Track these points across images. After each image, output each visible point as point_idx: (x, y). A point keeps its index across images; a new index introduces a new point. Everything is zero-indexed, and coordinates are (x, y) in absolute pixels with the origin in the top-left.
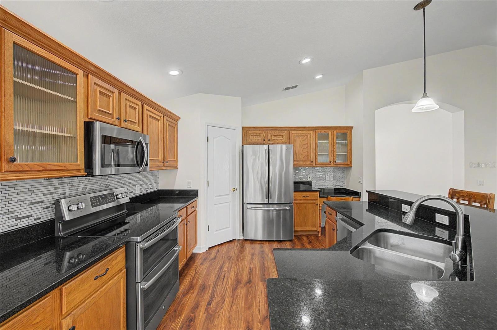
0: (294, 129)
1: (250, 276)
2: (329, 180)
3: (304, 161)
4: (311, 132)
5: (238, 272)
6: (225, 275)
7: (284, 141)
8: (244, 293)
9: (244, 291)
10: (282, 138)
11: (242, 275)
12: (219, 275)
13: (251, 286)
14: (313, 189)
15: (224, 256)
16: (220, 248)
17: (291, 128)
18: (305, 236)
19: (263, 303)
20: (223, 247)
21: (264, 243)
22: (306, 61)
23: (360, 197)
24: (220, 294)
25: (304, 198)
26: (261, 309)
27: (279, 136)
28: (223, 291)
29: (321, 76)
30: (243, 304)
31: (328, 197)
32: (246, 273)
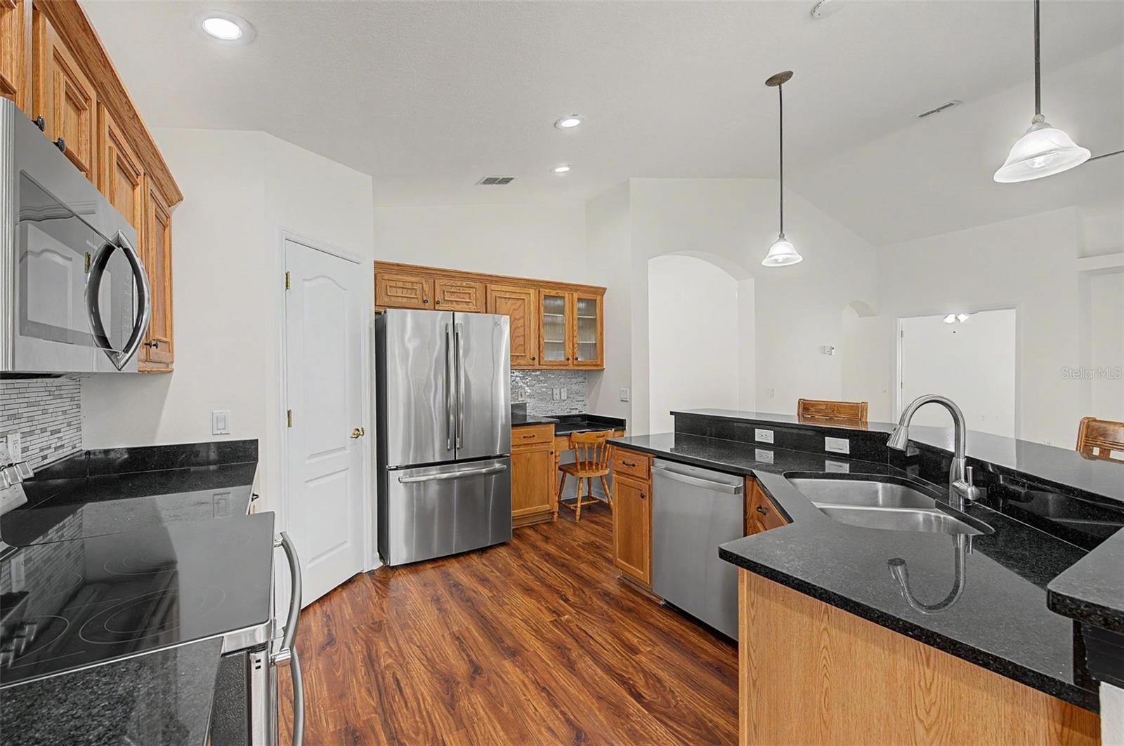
0: (496, 281)
1: (468, 656)
2: (558, 398)
3: (518, 356)
4: (532, 291)
5: (429, 655)
6: (399, 677)
7: (473, 307)
8: (482, 703)
9: (478, 699)
10: (469, 301)
11: (445, 660)
12: (378, 686)
13: (488, 679)
14: (529, 420)
15: (355, 626)
16: (326, 606)
17: (490, 278)
18: (527, 526)
19: (548, 709)
20: (335, 600)
21: (445, 562)
22: (570, 123)
23: (625, 429)
24: (417, 734)
25: (526, 441)
26: (551, 725)
27: (462, 295)
28: (424, 723)
29: (566, 169)
30: (502, 733)
31: (571, 433)
32: (450, 651)
